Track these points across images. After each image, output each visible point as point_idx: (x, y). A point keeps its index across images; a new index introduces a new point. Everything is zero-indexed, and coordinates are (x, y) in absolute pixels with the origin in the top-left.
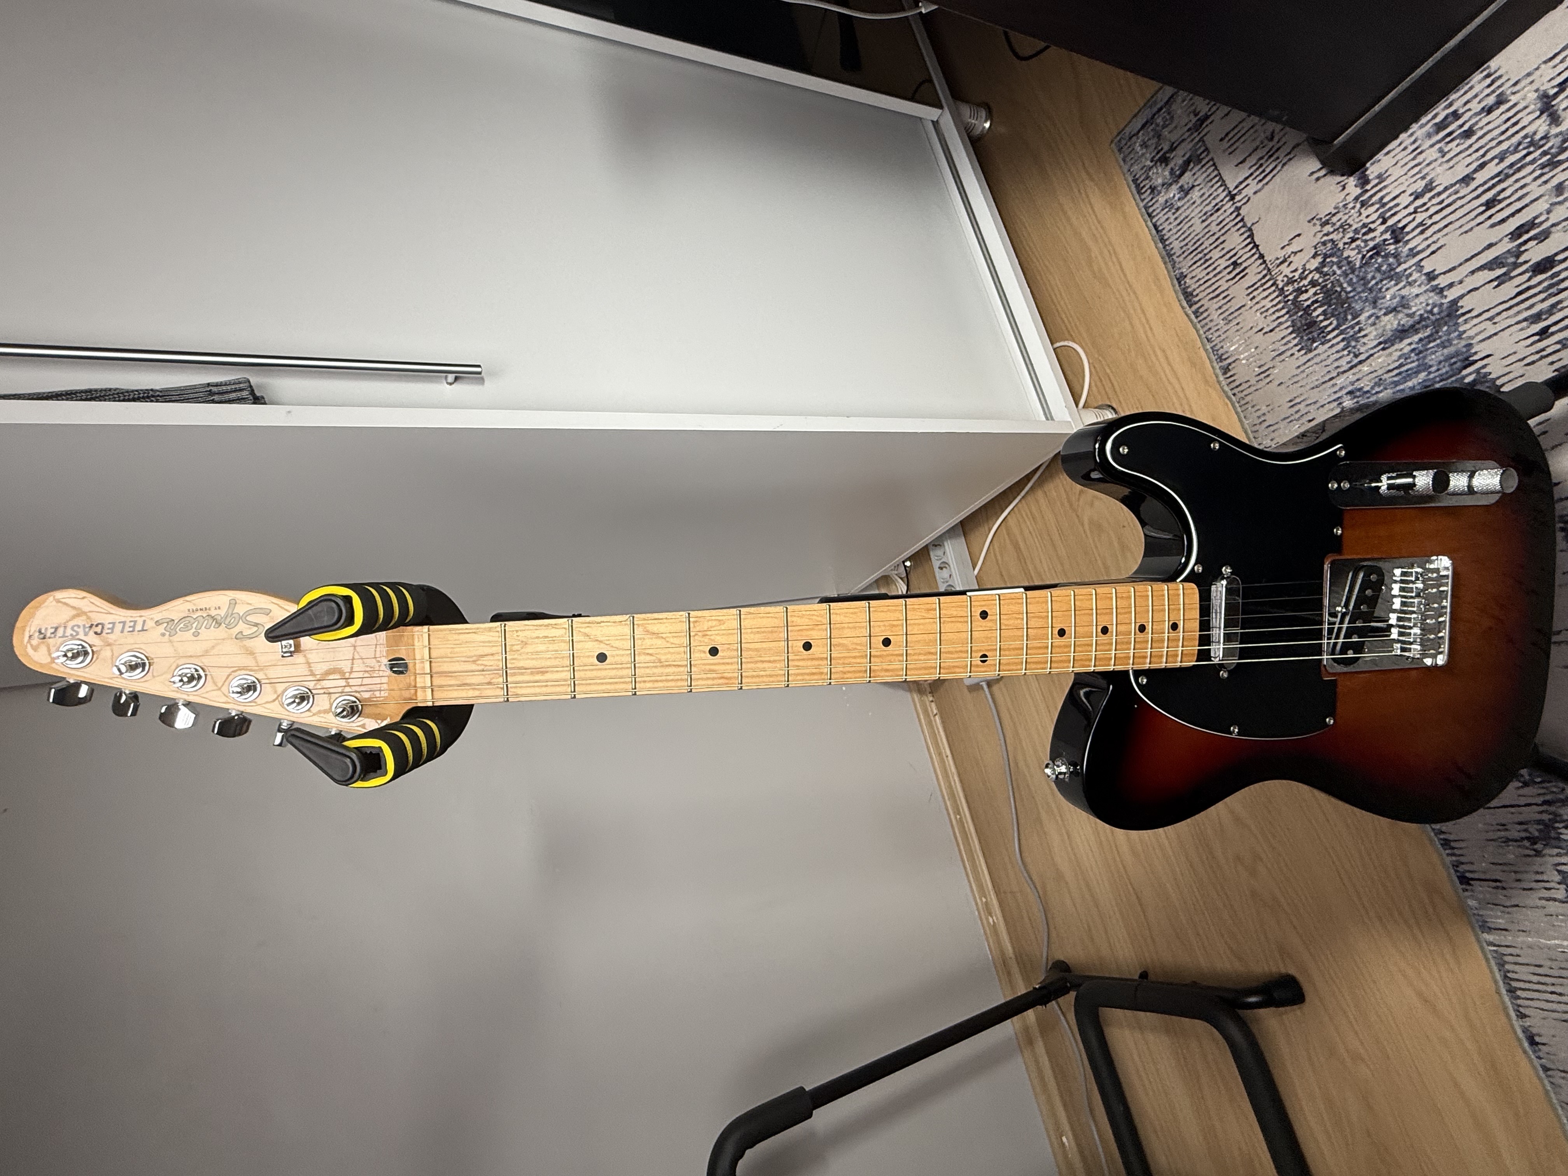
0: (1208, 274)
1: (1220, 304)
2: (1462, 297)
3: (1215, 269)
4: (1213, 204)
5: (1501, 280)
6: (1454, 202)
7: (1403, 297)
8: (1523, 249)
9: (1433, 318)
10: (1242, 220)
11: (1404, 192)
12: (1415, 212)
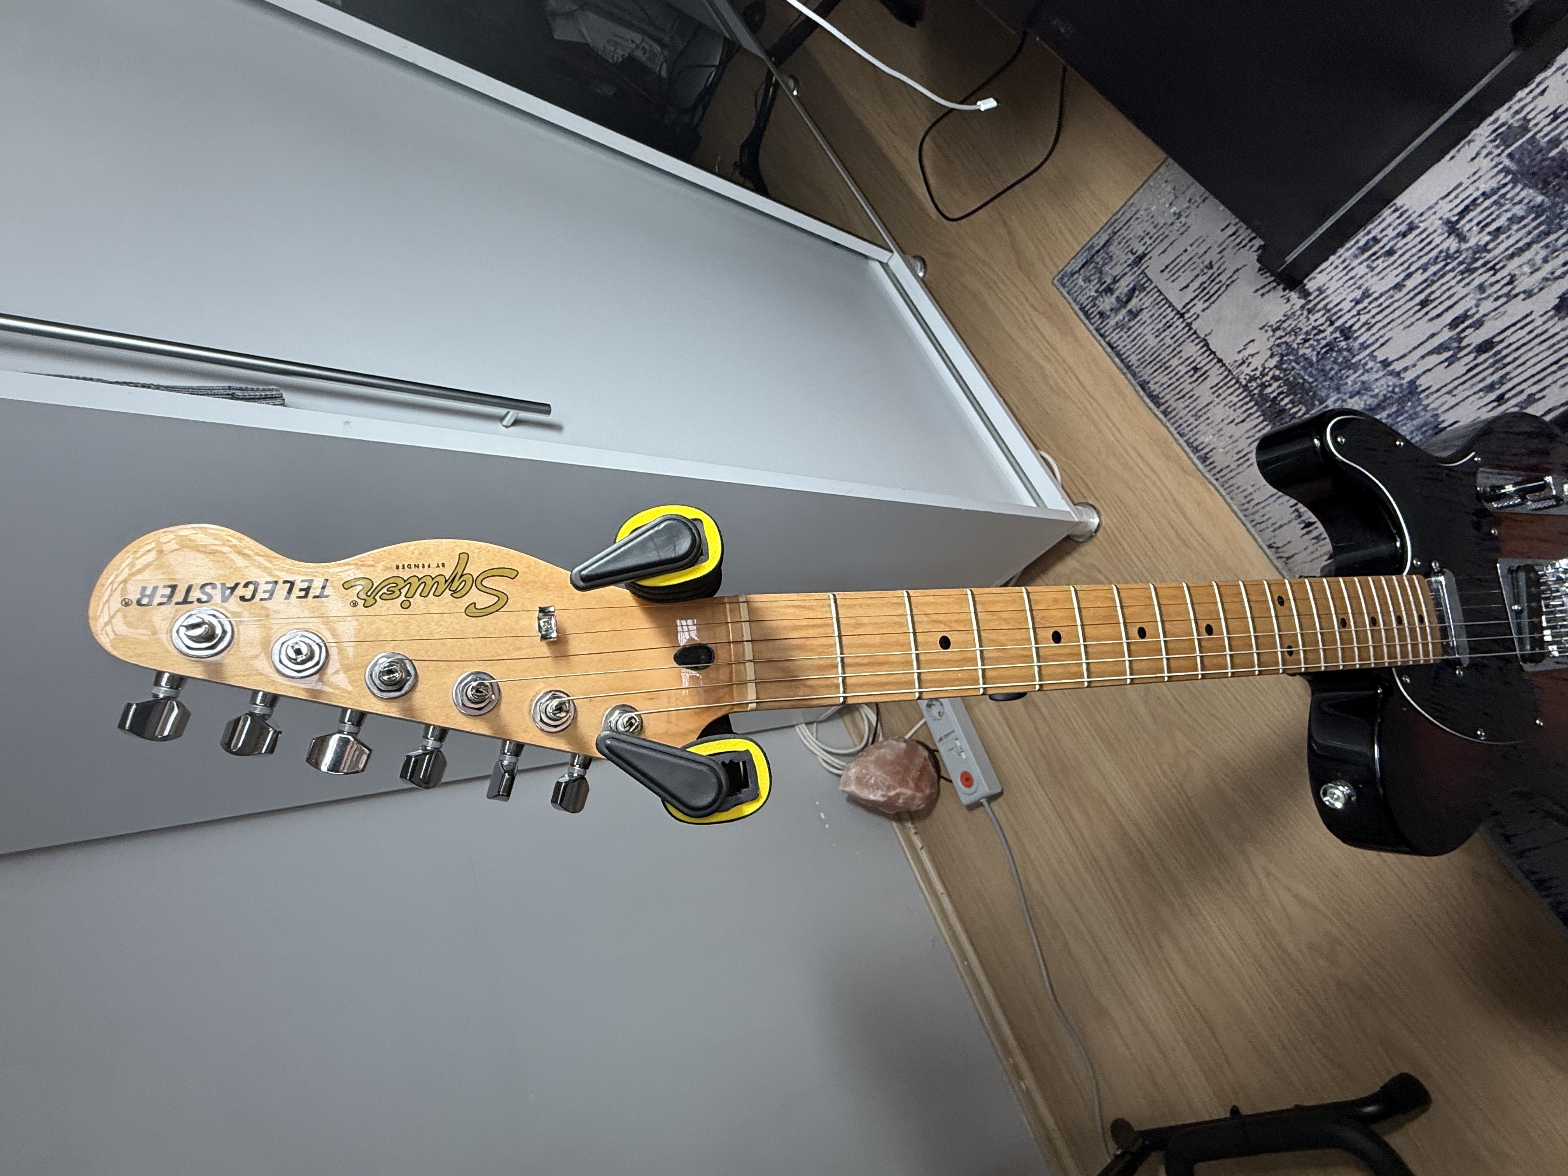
0: (1170, 379)
1: (1187, 403)
2: (1418, 377)
3: (1177, 374)
4: (1164, 321)
5: (1451, 361)
6: (1392, 304)
7: (1363, 383)
8: (1463, 335)
9: (1396, 397)
10: (1195, 333)
11: (1345, 299)
12: (1359, 314)
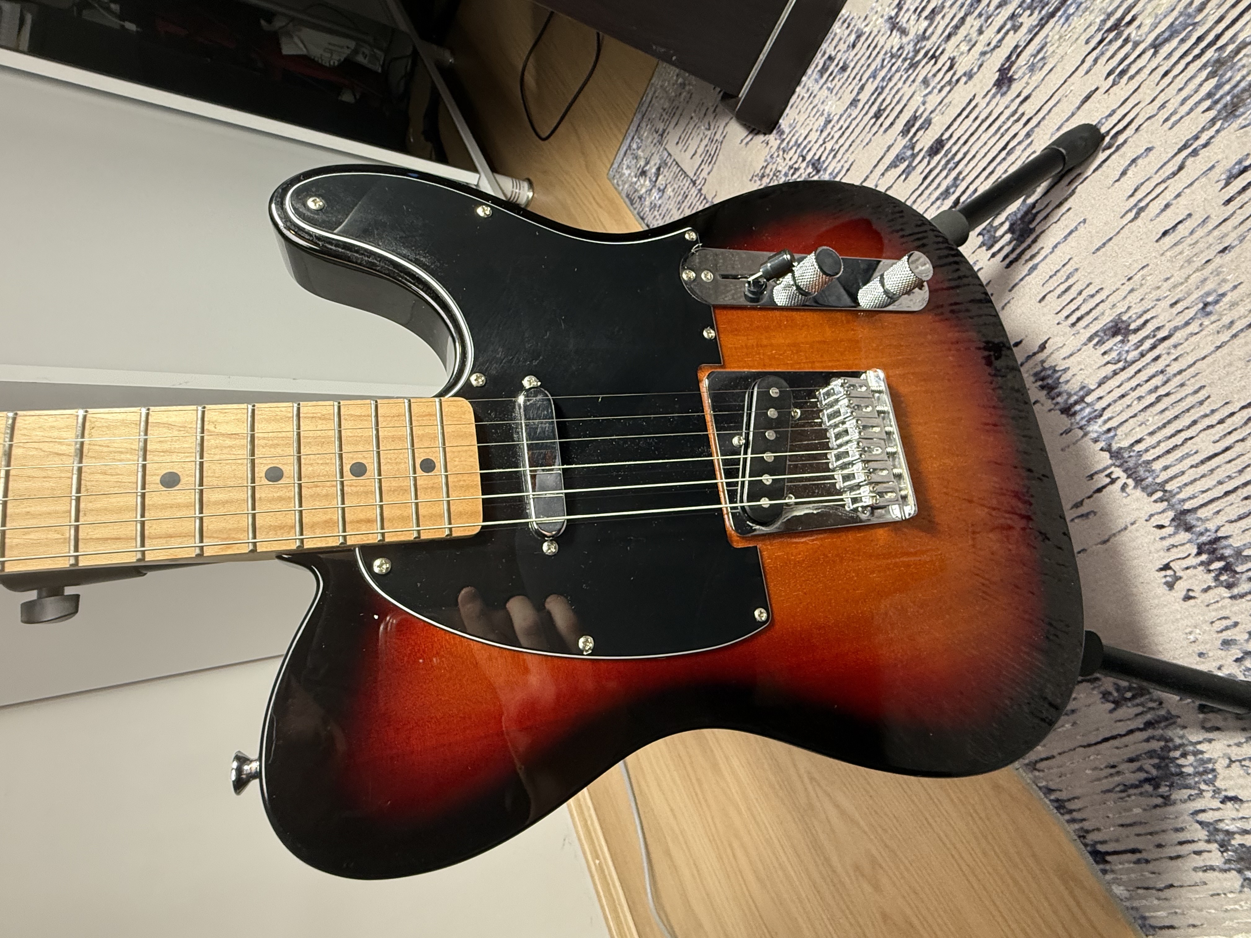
4: (682, 192)
5: (907, 172)
6: (851, 123)
8: (914, 140)
10: (705, 198)
11: (811, 130)
12: (824, 143)
